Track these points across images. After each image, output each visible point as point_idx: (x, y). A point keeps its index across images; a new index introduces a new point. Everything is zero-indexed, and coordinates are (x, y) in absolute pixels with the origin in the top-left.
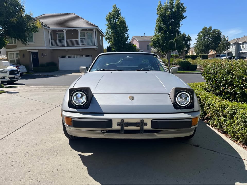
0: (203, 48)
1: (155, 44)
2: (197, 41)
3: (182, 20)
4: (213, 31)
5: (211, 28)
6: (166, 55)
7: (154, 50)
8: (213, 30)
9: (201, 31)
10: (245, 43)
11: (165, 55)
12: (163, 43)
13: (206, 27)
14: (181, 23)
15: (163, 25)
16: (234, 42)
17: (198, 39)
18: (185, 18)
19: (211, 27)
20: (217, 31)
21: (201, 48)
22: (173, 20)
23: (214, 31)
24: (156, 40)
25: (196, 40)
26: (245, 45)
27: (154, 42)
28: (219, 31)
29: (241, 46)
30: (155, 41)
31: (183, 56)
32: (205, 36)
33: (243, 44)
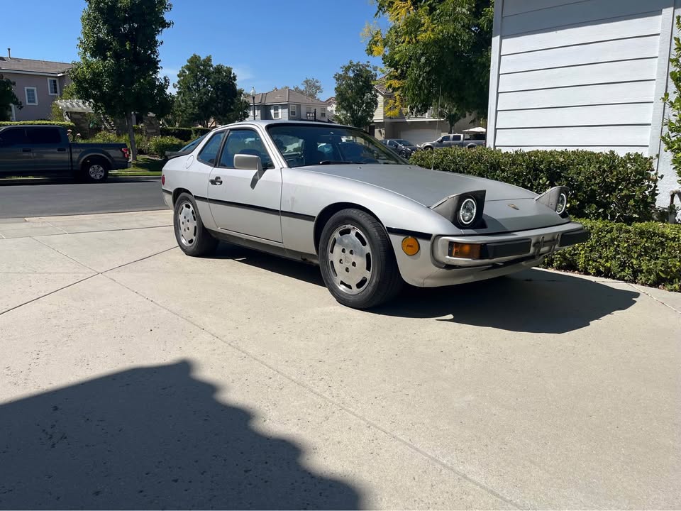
0: (196, 110)
1: (86, 90)
2: (177, 89)
3: (160, 29)
4: (215, 68)
5: (209, 59)
6: (110, 125)
7: (68, 108)
8: (215, 66)
9: (187, 65)
10: (280, 107)
11: (109, 123)
12: (114, 88)
13: (197, 54)
14: (158, 38)
15: (108, 34)
16: (257, 101)
17: (180, 85)
18: (169, 25)
19: (210, 56)
20: (225, 71)
21: (190, 111)
22: (136, 25)
23: (219, 70)
24: (88, 76)
25: (175, 87)
26: (280, 111)
27: (79, 81)
28: (229, 71)
29: (272, 111)
30: (85, 80)
31: (155, 131)
32: (197, 79)
33: (276, 108)
